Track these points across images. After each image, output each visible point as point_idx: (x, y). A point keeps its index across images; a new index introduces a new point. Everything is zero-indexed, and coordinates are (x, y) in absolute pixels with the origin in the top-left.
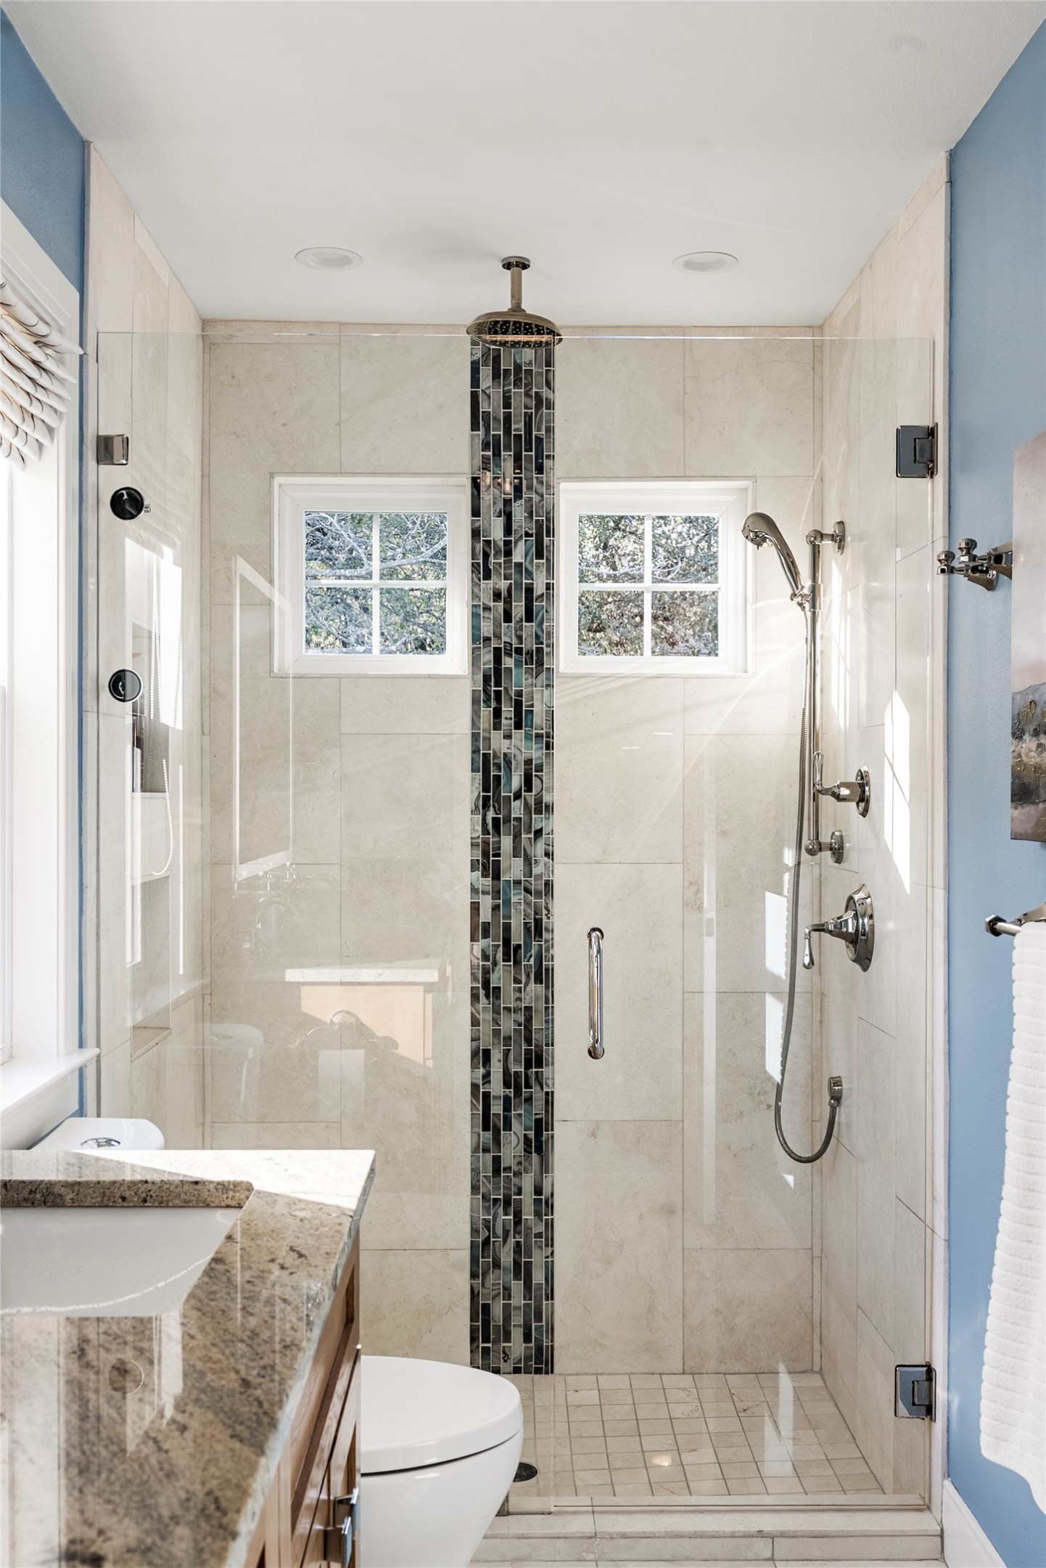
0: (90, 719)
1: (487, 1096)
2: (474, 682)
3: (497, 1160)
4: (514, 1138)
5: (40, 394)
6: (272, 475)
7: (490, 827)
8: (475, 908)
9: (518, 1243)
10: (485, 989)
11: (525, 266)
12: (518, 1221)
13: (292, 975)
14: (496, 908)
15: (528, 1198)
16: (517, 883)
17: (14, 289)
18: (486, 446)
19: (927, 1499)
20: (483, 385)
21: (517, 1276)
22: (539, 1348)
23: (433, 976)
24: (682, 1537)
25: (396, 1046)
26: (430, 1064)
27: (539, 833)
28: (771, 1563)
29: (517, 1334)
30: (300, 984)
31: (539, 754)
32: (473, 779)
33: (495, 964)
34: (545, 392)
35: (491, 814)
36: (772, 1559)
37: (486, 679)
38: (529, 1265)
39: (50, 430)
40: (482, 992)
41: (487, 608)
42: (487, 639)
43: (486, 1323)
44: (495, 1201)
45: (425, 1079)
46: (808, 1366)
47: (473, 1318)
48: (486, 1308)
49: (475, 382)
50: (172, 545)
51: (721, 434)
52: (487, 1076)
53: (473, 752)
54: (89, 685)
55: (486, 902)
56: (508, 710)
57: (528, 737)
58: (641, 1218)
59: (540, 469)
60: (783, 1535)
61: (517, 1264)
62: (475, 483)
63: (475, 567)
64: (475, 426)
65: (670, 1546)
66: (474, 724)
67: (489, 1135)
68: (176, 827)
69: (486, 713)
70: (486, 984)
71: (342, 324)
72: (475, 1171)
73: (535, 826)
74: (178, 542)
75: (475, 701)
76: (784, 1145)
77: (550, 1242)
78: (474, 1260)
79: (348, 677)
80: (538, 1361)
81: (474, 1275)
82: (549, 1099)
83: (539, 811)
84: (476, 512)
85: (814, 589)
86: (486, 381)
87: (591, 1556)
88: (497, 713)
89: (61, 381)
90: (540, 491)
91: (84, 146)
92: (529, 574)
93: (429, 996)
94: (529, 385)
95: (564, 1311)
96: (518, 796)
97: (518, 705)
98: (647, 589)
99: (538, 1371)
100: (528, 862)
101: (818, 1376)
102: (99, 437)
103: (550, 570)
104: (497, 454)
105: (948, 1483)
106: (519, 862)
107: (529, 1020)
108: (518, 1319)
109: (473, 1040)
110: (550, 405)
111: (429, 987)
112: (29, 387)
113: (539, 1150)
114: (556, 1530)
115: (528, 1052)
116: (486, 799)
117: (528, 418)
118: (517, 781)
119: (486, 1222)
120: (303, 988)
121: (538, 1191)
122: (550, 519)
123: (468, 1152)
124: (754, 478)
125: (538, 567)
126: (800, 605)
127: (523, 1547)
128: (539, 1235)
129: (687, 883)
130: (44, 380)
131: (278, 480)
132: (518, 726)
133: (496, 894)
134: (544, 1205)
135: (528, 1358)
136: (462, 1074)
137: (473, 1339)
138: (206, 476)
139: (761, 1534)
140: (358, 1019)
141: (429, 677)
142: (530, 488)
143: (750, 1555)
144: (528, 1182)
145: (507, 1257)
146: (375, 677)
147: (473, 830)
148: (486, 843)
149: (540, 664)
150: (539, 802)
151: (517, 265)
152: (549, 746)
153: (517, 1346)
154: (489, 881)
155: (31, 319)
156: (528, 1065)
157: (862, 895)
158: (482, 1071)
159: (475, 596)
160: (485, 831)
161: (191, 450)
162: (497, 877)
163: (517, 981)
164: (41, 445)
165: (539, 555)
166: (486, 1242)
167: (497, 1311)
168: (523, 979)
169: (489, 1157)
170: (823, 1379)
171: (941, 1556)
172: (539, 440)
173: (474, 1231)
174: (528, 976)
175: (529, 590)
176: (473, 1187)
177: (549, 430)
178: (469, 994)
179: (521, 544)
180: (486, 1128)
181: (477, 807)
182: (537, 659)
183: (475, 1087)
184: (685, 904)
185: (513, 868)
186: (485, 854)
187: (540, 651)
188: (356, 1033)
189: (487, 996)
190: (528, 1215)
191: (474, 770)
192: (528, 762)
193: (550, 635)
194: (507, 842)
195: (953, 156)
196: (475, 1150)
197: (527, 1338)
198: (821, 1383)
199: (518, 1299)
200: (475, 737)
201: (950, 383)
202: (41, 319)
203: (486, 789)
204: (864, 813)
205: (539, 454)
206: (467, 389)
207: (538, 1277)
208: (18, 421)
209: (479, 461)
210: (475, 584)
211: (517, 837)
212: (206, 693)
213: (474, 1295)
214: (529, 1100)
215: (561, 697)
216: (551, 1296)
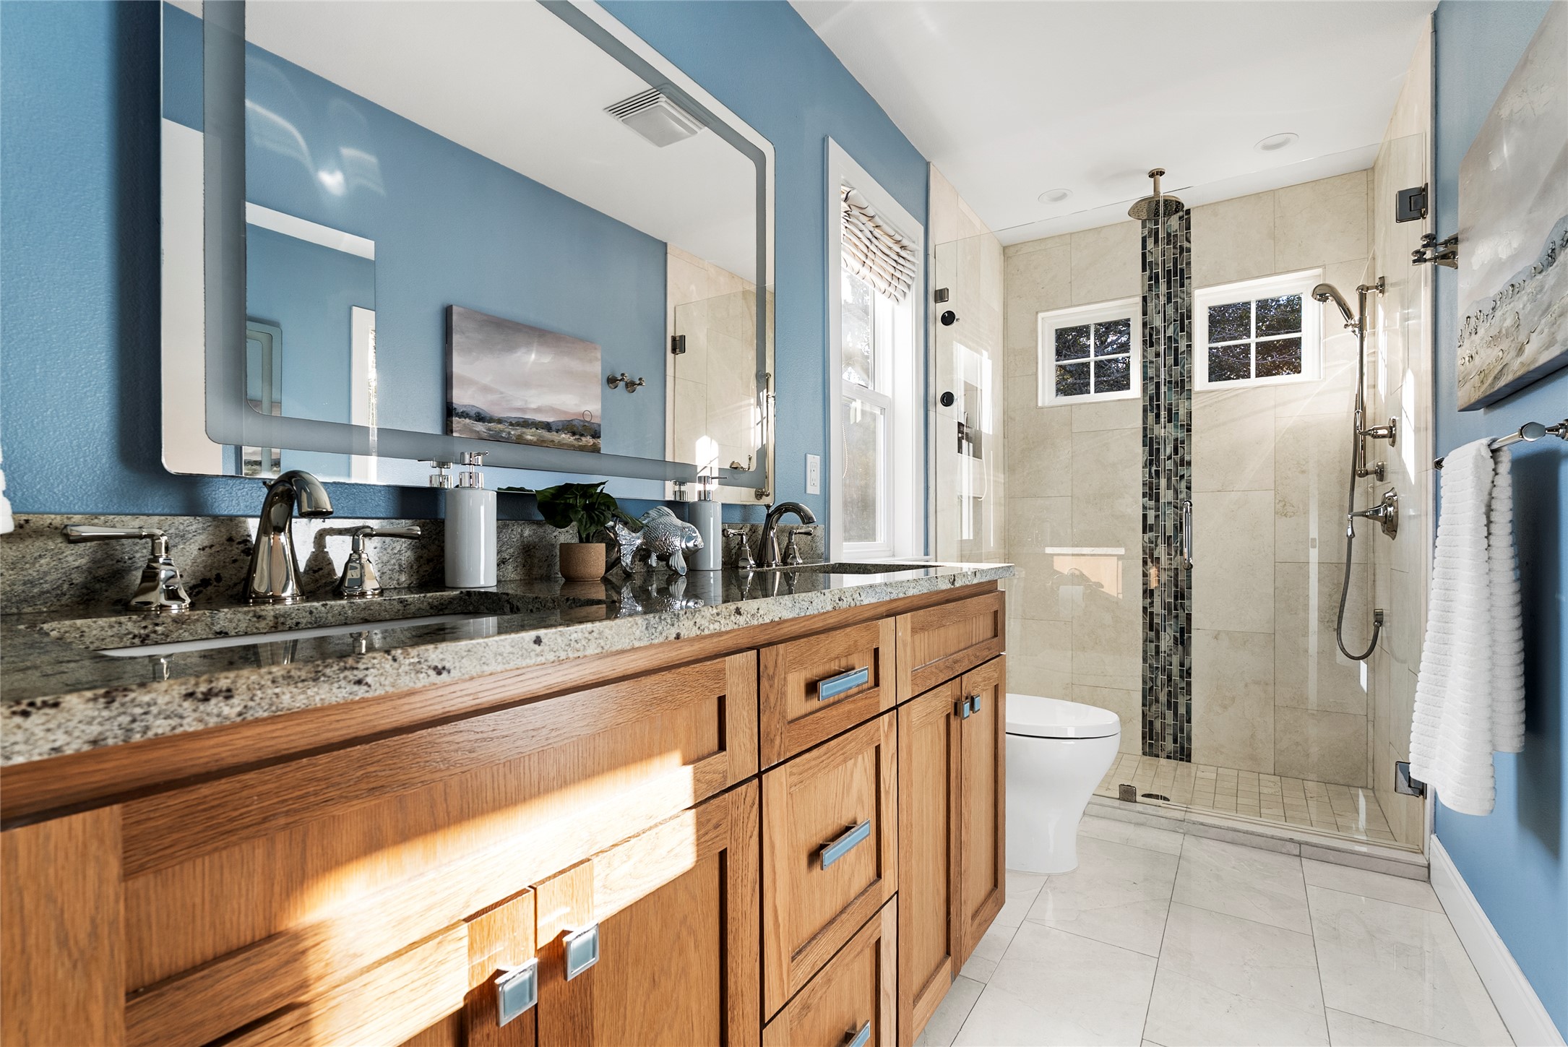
0: (931, 414)
1: (1152, 613)
2: (1144, 401)
3: (1157, 647)
4: (1167, 637)
5: (899, 267)
6: (1037, 313)
7: (1154, 475)
8: (1145, 517)
9: (1170, 691)
10: (1149, 557)
11: (1162, 173)
12: (1170, 679)
13: (1049, 550)
14: (1157, 517)
15: (1175, 669)
16: (1169, 503)
17: (879, 217)
18: (1150, 279)
19: (1421, 847)
20: (1148, 248)
21: (1169, 708)
22: (1182, 748)
23: (1121, 551)
24: (1239, 831)
25: (1102, 587)
26: (1120, 596)
27: (1182, 477)
28: (1298, 859)
29: (1169, 739)
30: (1052, 555)
31: (1182, 435)
32: (1144, 451)
33: (1156, 545)
34: (1186, 244)
35: (1154, 468)
36: (1299, 856)
37: (1151, 399)
38: (1176, 704)
39: (909, 286)
40: (1149, 560)
41: (1151, 362)
42: (1152, 378)
43: (1151, 730)
44: (1157, 668)
45: (1117, 603)
46: (1364, 785)
47: (1144, 727)
48: (1151, 723)
49: (1144, 247)
50: (987, 351)
51: (1300, 245)
52: (1152, 604)
53: (1144, 437)
54: (931, 399)
55: (1151, 514)
56: (1163, 413)
57: (1176, 426)
58: (1246, 686)
59: (1182, 285)
60: (1307, 844)
61: (1169, 702)
62: (1144, 299)
63: (1144, 342)
64: (1144, 270)
65: (1230, 835)
66: (1145, 422)
67: (1153, 634)
68: (989, 480)
69: (1151, 416)
70: (1152, 555)
71: (1071, 234)
72: (1145, 652)
73: (1180, 473)
74: (989, 348)
75: (1145, 411)
76: (1343, 649)
77: (1189, 693)
78: (1144, 697)
79: (1075, 404)
80: (1182, 754)
81: (1144, 705)
82: (1189, 617)
83: (1182, 465)
84: (1145, 313)
85: (1362, 320)
86: (1150, 244)
87: (1182, 831)
88: (1158, 416)
89: (913, 264)
90: (1182, 296)
91: (928, 164)
92: (1176, 341)
93: (1120, 563)
94: (1175, 243)
95: (1197, 729)
96: (1169, 458)
97: (1170, 411)
98: (1253, 341)
99: (1181, 760)
100: (1176, 492)
101: (1371, 791)
102: (936, 291)
103: (1189, 337)
104: (1157, 281)
105: (1434, 837)
106: (1171, 492)
107: (1176, 575)
108: (1169, 731)
109: (1144, 584)
110: (1189, 250)
111: (1120, 557)
112: (895, 264)
113: (1182, 643)
114: (1160, 814)
115: (1176, 592)
116: (1151, 461)
117: (1175, 259)
118: (1169, 450)
119: (1151, 679)
120: (1055, 557)
121: (1182, 665)
122: (1189, 311)
123: (1141, 641)
124: (1324, 267)
125: (1181, 336)
126: (1354, 332)
127: (1142, 818)
128: (1183, 688)
129: (1277, 501)
130: (901, 261)
131: (1040, 315)
132: (1170, 421)
133: (1157, 509)
134: (1186, 673)
135: (1175, 752)
136: (1137, 602)
137: (1144, 738)
138: (1005, 319)
139: (1291, 840)
140: (1081, 572)
141: (1119, 400)
142: (1176, 296)
143: (1284, 850)
144: (1175, 660)
145: (1163, 697)
146: (1090, 403)
147: (1144, 477)
148: (1151, 483)
149: (1183, 387)
150: (1182, 460)
151: (1156, 174)
152: (1189, 430)
153: (1169, 745)
154: (1153, 503)
155: (892, 233)
156: (1176, 598)
157: (1391, 494)
158: (1149, 600)
159: (1144, 357)
160: (1150, 476)
161: (997, 306)
162: (1157, 500)
163: (1169, 554)
164: (905, 293)
165: (1182, 330)
166: (1151, 688)
167: (1158, 725)
168: (1173, 553)
169: (1153, 645)
170: (1374, 793)
171: (1428, 880)
172: (1182, 270)
173: (1144, 682)
174: (1176, 552)
175: (1176, 349)
176: (1144, 659)
177: (1189, 264)
178: (1141, 561)
179: (1172, 327)
180: (1151, 629)
181: (1146, 465)
182: (1182, 385)
183: (1145, 609)
184: (1276, 513)
185: (1166, 495)
186: (1151, 489)
187: (1183, 381)
188: (1080, 578)
189: (1152, 562)
190: (1176, 677)
191: (1144, 445)
192: (1176, 440)
193: (1189, 372)
194: (1163, 482)
195: (1436, 16)
196: (1145, 641)
197: (1175, 741)
198: (1372, 794)
199: (1170, 720)
200: (1145, 429)
201: (1436, 154)
202: (896, 232)
203: (1151, 455)
204: (1393, 444)
205: (1182, 278)
206: (1140, 252)
207: (1182, 710)
208: (890, 280)
209: (1146, 288)
210: (1144, 350)
211: (1169, 479)
212: (1006, 419)
213: (1144, 715)
214: (1176, 617)
215: (1196, 404)
216: (1189, 721)
